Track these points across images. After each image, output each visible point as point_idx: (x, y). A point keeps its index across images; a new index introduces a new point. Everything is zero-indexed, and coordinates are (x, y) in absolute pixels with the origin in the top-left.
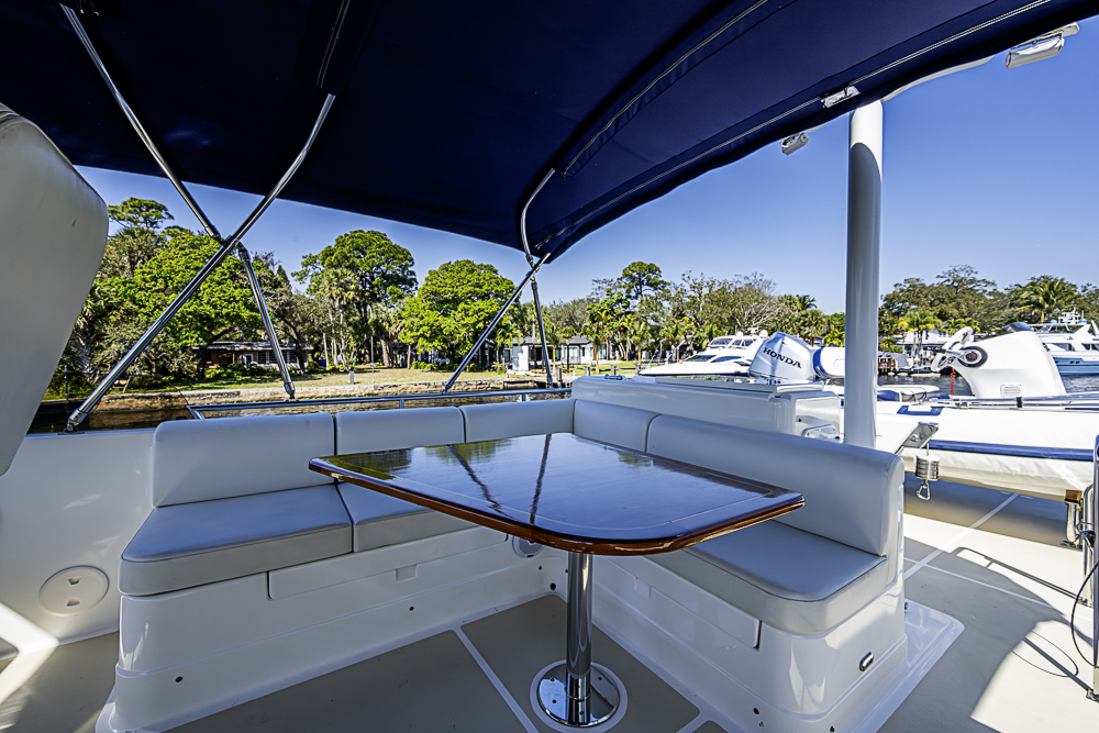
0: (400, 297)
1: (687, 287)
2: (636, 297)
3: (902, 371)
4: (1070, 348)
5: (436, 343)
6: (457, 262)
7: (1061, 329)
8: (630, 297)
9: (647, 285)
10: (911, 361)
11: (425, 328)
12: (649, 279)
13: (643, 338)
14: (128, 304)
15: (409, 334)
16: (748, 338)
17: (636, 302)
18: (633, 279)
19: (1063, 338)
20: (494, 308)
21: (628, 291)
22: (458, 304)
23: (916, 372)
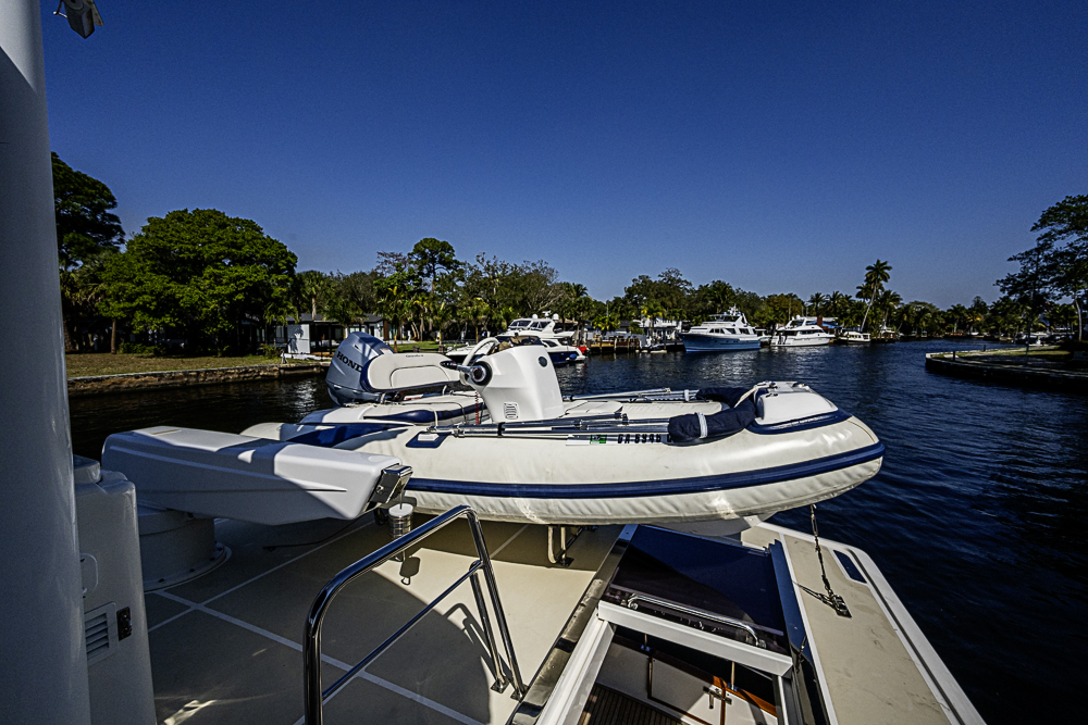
1: (481, 269)
2: (428, 275)
3: (644, 348)
4: (733, 331)
5: (167, 319)
6: (197, 212)
7: (728, 319)
8: (422, 274)
9: (440, 262)
10: (649, 341)
11: (146, 298)
12: (441, 257)
13: (444, 318)
16: (543, 320)
17: (429, 280)
18: (424, 255)
19: (729, 325)
20: (261, 277)
21: (421, 268)
22: (203, 269)
23: (653, 349)
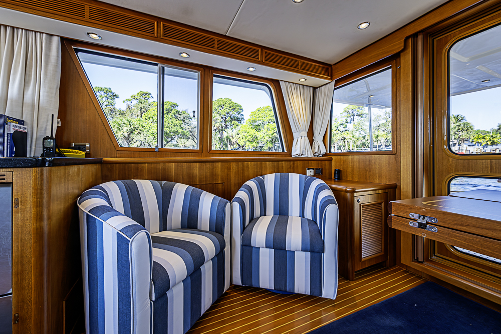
0: (237, 125)
14: (140, 128)
15: (242, 140)
